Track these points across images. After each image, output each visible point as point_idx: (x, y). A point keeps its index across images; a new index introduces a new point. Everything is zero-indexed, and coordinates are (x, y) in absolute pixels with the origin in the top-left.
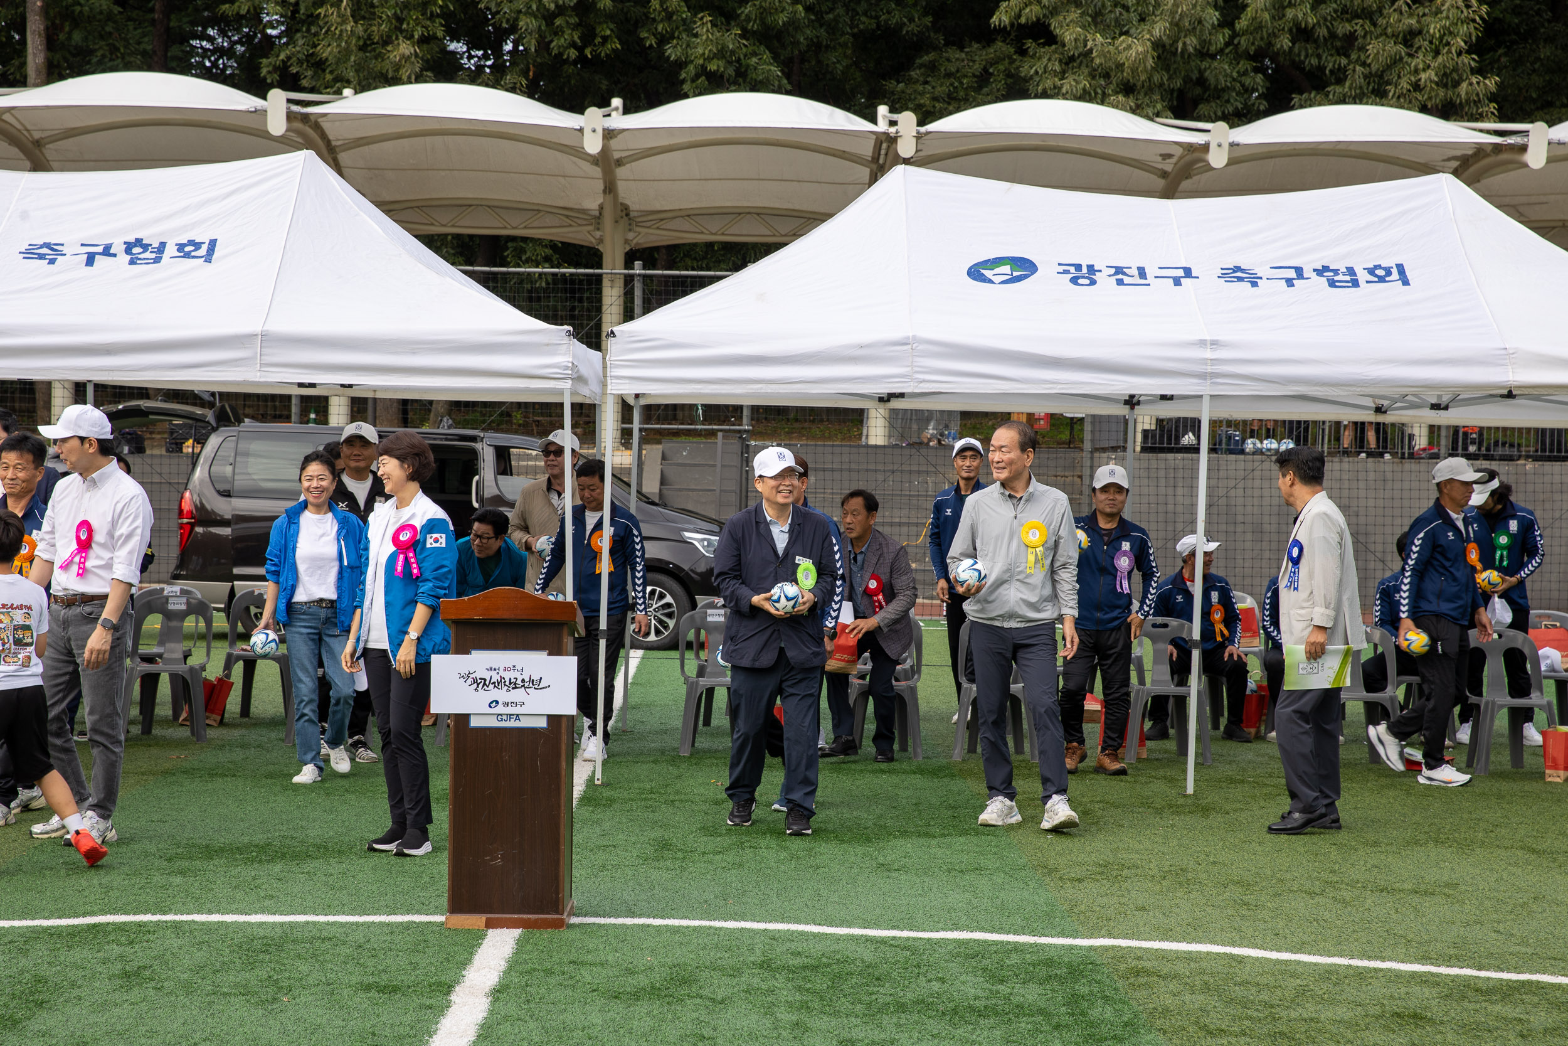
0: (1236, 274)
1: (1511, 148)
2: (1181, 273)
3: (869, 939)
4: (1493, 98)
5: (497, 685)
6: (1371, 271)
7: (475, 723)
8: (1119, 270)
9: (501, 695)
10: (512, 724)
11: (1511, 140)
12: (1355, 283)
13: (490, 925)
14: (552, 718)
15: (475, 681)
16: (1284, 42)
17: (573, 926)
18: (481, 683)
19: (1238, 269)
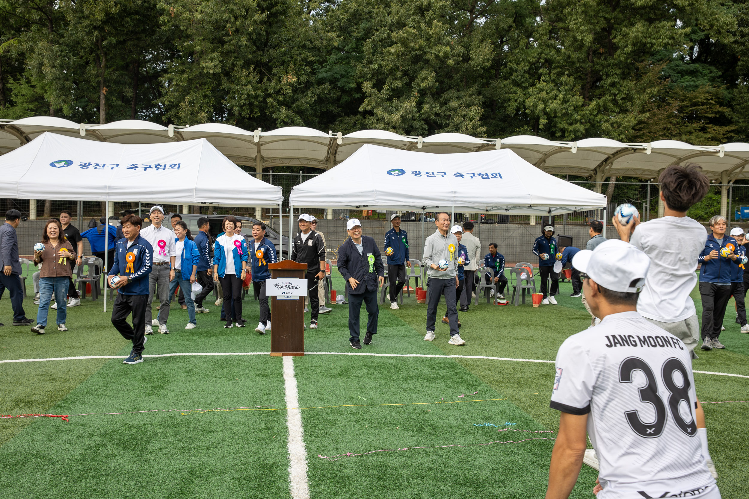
0: (457, 174)
1: (492, 145)
2: (443, 174)
3: (390, 357)
4: (485, 133)
5: (284, 287)
6: (492, 175)
7: (278, 298)
8: (427, 173)
9: (286, 290)
10: (289, 298)
11: (492, 143)
12: (488, 178)
13: (283, 355)
14: (301, 297)
15: (278, 286)
16: (433, 117)
17: (306, 355)
18: (280, 287)
19: (458, 173)
